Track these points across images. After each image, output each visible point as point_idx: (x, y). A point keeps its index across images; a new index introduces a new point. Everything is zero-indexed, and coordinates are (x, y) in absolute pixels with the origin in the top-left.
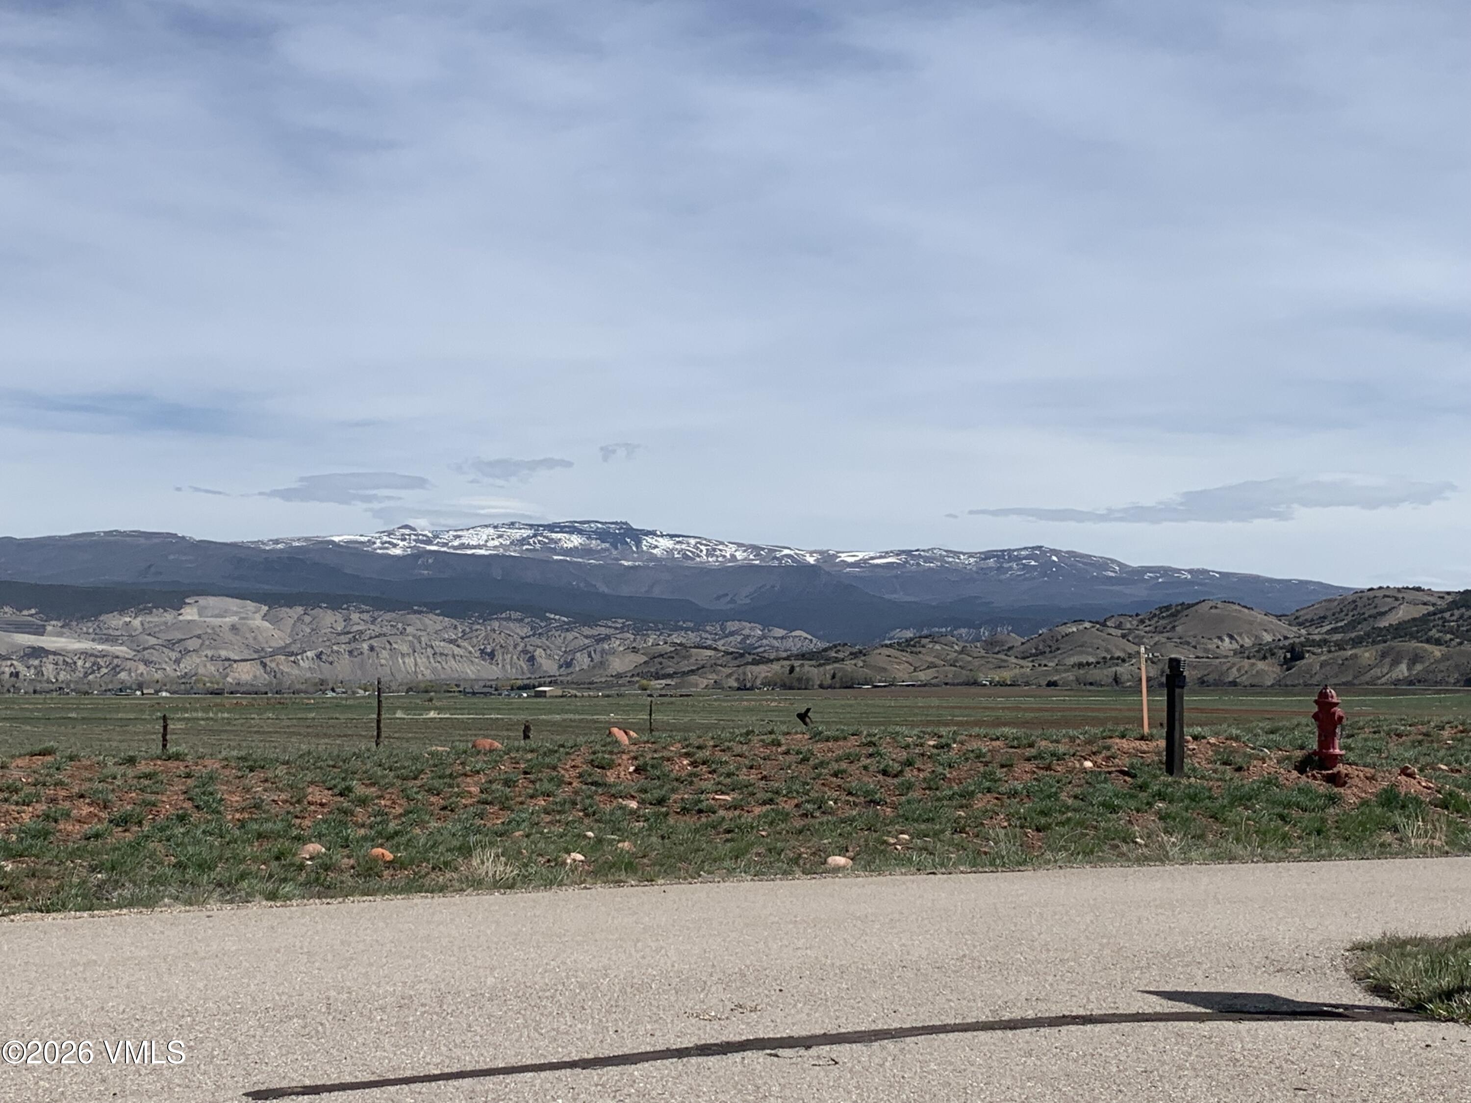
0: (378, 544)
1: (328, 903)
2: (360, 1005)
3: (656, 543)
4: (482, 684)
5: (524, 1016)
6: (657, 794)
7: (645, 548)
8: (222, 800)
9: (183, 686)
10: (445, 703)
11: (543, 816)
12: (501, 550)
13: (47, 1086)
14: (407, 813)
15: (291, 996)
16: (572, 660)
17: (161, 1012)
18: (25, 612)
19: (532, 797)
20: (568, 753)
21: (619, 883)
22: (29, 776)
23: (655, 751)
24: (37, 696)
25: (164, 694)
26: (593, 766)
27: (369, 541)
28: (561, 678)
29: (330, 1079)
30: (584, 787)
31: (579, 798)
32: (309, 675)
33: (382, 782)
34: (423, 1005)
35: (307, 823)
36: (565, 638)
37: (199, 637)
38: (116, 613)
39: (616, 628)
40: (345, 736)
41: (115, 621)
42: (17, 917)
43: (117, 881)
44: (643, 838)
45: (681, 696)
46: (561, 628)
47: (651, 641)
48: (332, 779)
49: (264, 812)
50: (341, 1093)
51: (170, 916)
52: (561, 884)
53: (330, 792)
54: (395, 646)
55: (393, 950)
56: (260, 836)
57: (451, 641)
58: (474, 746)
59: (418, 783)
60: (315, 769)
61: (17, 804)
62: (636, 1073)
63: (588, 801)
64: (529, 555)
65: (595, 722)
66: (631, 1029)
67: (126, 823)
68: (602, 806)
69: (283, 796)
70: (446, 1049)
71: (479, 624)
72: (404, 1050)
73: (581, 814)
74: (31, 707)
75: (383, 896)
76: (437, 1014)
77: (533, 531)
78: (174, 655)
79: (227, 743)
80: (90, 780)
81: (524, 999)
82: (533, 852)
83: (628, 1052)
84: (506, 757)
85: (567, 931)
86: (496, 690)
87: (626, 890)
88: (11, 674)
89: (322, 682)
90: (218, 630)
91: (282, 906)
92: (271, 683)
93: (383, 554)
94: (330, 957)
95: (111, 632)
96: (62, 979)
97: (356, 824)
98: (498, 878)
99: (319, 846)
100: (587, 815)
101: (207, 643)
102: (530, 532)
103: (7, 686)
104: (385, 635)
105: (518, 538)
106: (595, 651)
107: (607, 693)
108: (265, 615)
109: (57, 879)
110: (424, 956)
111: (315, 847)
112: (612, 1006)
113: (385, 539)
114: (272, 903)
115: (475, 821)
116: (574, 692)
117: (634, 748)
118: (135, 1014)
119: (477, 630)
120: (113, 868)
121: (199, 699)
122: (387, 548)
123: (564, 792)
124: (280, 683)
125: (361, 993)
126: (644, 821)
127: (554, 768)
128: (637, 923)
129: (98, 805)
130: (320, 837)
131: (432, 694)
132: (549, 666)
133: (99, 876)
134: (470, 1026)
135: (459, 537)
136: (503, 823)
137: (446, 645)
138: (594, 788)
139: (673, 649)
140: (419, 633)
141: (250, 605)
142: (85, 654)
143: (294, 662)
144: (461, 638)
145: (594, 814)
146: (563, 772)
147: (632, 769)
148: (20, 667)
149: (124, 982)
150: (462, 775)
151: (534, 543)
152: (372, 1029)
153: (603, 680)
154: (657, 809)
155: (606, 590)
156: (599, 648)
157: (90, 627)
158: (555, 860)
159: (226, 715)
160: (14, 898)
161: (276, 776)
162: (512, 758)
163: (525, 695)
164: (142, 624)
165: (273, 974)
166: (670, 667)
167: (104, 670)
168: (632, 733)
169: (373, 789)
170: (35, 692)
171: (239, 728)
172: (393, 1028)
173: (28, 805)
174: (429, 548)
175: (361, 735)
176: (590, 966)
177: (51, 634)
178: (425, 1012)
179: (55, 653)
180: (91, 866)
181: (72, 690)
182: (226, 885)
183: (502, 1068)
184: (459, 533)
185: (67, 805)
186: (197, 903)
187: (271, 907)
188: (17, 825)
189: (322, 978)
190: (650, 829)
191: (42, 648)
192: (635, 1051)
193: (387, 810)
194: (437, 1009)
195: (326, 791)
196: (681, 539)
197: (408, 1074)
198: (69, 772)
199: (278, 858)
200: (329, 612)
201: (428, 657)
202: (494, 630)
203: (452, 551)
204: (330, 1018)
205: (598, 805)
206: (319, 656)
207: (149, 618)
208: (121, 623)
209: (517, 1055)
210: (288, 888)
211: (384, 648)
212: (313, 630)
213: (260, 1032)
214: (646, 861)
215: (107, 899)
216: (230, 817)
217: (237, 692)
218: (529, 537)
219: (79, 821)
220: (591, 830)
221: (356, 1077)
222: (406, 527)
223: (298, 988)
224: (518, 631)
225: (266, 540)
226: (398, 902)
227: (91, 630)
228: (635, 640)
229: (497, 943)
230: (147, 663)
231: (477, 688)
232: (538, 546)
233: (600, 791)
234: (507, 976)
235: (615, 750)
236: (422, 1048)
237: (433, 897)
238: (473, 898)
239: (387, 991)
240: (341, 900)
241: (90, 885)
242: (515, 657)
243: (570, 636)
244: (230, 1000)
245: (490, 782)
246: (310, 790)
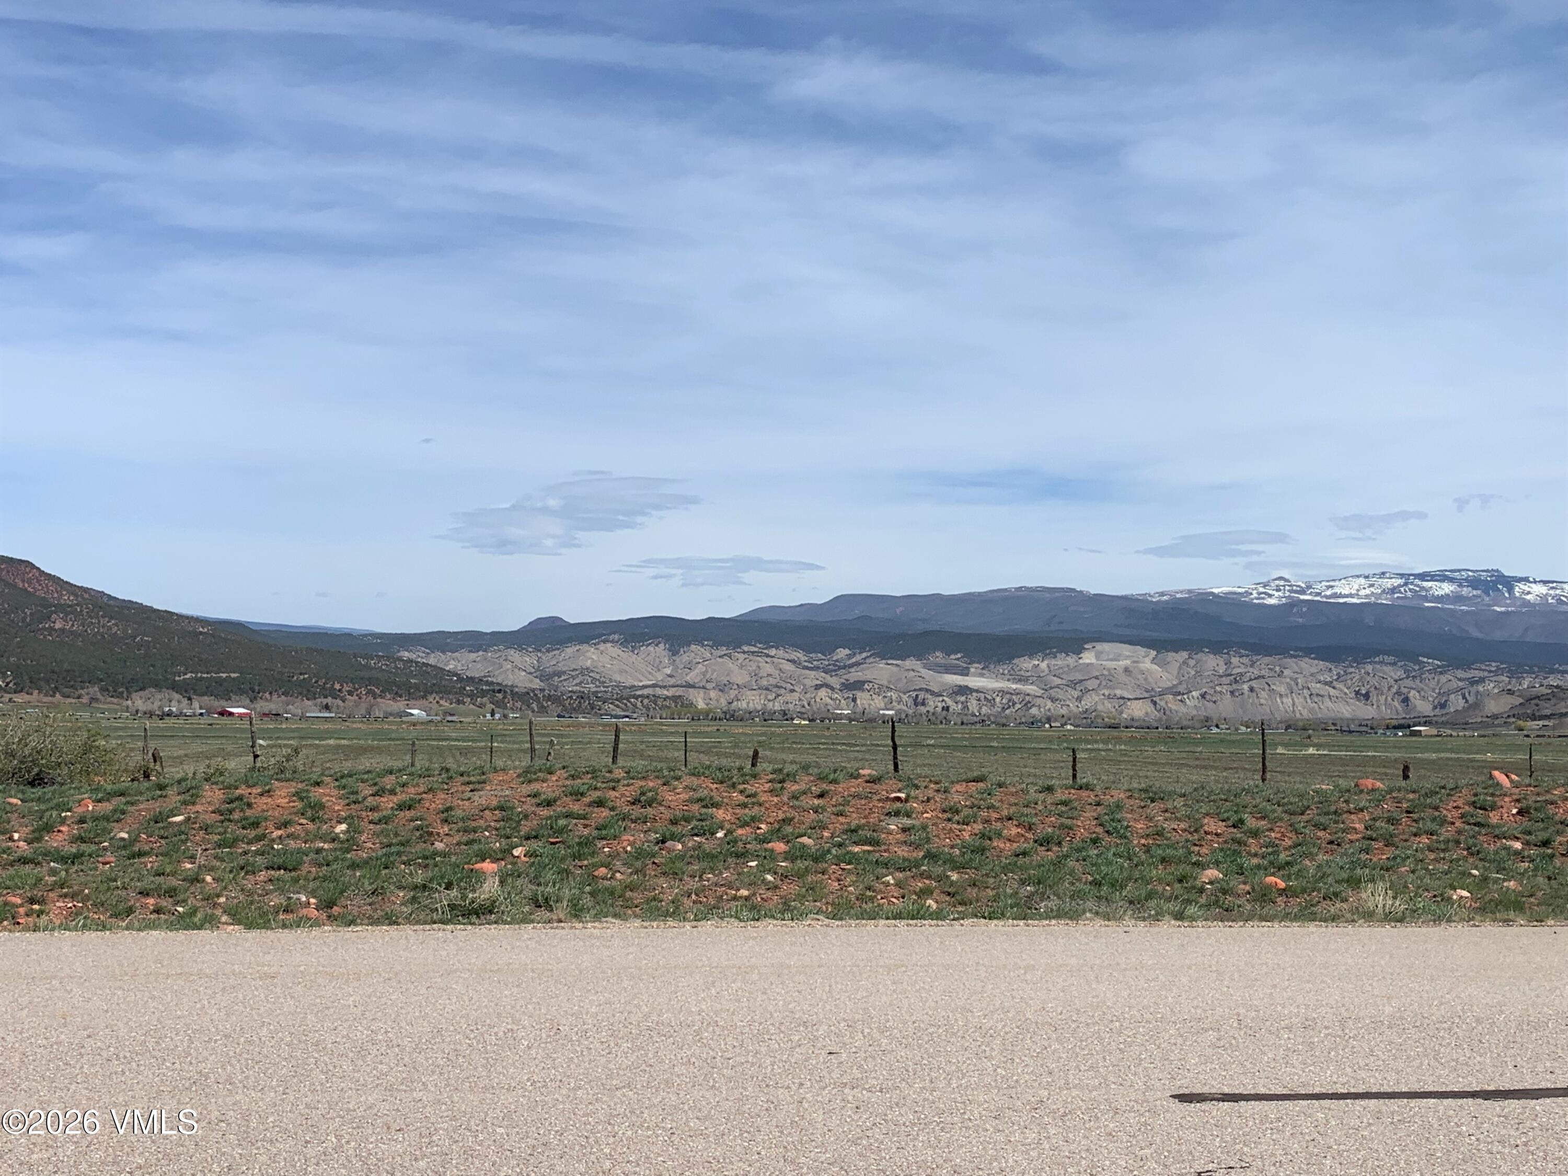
0: (1255, 595)
1: (1230, 926)
2: (1268, 1023)
3: (1529, 589)
4: (1357, 722)
5: (1423, 1045)
6: (1543, 836)
7: (1517, 594)
8: (1128, 827)
9: (1084, 721)
10: (1323, 740)
11: (1427, 852)
12: (1373, 599)
13: (1004, 1073)
14: (1296, 846)
15: (1205, 1011)
16: (1446, 701)
17: (1093, 1016)
18: (953, 657)
19: (1415, 835)
20: (1448, 795)
21: (1507, 922)
22: (966, 800)
23: (1538, 794)
24: (964, 727)
25: (1069, 727)
26: (1476, 807)
27: (1246, 592)
28: (1435, 719)
29: (1246, 1089)
30: (1467, 827)
31: (1462, 838)
32: (1195, 712)
33: (1272, 816)
34: (1327, 1028)
35: (1204, 850)
36: (1439, 681)
37: (1097, 678)
38: (1026, 658)
39: (1490, 672)
40: (1231, 768)
41: (1026, 664)
42: (965, 922)
43: (1043, 894)
44: (1528, 878)
45: (1560, 736)
46: (1434, 671)
47: (1526, 683)
48: (1225, 812)
49: (1167, 839)
50: (1257, 1103)
51: (1092, 929)
52: (1449, 921)
53: (1224, 823)
54: (1273, 687)
55: (1294, 974)
56: (1163, 860)
57: (1326, 683)
58: (1356, 785)
59: (1305, 818)
60: (1210, 802)
61: (958, 823)
62: (1538, 1108)
63: (1471, 841)
64: (1400, 602)
65: (1472, 760)
66: (1530, 1065)
67: (1048, 843)
68: (1485, 845)
69: (1182, 826)
70: (1350, 1070)
71: (1352, 667)
72: (1312, 1068)
73: (1465, 853)
74: (960, 736)
75: (1280, 922)
76: (1339, 1036)
77: (1403, 580)
78: (1076, 694)
79: (1125, 773)
80: (1016, 804)
81: (1422, 1029)
82: (1419, 887)
83: (1528, 1087)
84: (1388, 796)
85: (1460, 966)
86: (1372, 728)
87: (1515, 930)
88: (943, 708)
89: (1207, 719)
90: (1113, 672)
91: (1189, 926)
92: (1160, 720)
93: (1259, 604)
94: (1236, 976)
95: (1022, 673)
96: (1008, 979)
97: (1249, 853)
98: (1387, 911)
99: (1217, 872)
100: (1472, 854)
101: (1104, 683)
102: (1400, 581)
103: (940, 718)
104: (1263, 677)
105: (1389, 586)
106: (1469, 693)
107: (1483, 733)
108: (1154, 659)
109: (993, 889)
110: (1322, 982)
111: (1212, 873)
112: (1509, 1041)
113: (1262, 590)
114: (1180, 923)
115: (1362, 856)
116: (1449, 732)
117: (1517, 791)
118: (1071, 1016)
119: (1351, 673)
120: (1039, 883)
121: (1099, 732)
122: (1263, 598)
123: (1448, 831)
124: (1169, 719)
125: (1269, 1012)
126: (1530, 862)
127: (1436, 808)
128: (1529, 963)
129: (1024, 826)
130: (1217, 864)
131: (1310, 732)
132: (1423, 707)
133: (1028, 888)
134: (1372, 1051)
135: (1332, 587)
136: (1388, 858)
137: (1322, 686)
138: (1477, 829)
139: (1550, 691)
140: (1296, 676)
141: (1141, 651)
142: (1003, 692)
143: (1181, 701)
144: (1336, 680)
145: (1478, 852)
146: (1445, 812)
147: (1515, 811)
148: (949, 702)
149: (1059, 987)
150: (1346, 812)
151: (1406, 591)
152: (1280, 1045)
153: (1479, 720)
154: (1542, 850)
155: (1480, 636)
156: (1473, 689)
157: (1004, 668)
158: (1441, 895)
159: (1123, 747)
160: (960, 904)
161: (1175, 807)
162: (1394, 798)
163: (1400, 734)
164: (1048, 667)
165: (1187, 988)
166: (1547, 708)
167: (1018, 706)
168: (1513, 777)
169: (1263, 823)
170: (962, 723)
171: (1135, 759)
172: (1300, 1047)
173: (967, 825)
174: (1302, 597)
175: (1245, 769)
176: (1484, 1002)
177: (974, 675)
178: (1328, 1034)
179: (977, 691)
180: (1021, 880)
181: (993, 723)
182: (1136, 902)
183: (1405, 1093)
184: (1332, 583)
185: (999, 825)
186: (1115, 919)
187: (1179, 926)
188: (959, 842)
189: (1231, 995)
190: (1536, 869)
191: (967, 686)
192: (1536, 1087)
193: (1277, 842)
194: (1340, 1033)
195: (1220, 823)
196: (1554, 585)
197: (1317, 1090)
198: (999, 798)
199: (1180, 881)
200: (1212, 656)
201: (1305, 698)
202: (1369, 674)
203: (1325, 600)
204: (1242, 1033)
205: (1482, 845)
206: (1203, 696)
207: (1053, 662)
208: (1031, 665)
209: (1419, 1081)
210: (1191, 910)
211: (1263, 689)
212: (1197, 672)
213: (1180, 1041)
214: (1532, 900)
215: (1036, 909)
216: (1135, 842)
217: (1132, 727)
218: (1400, 586)
219: (1010, 840)
220: (1476, 868)
221: (1270, 1089)
222: (1281, 578)
223: (1210, 1002)
224: (1392, 674)
225: (1152, 593)
226: (1295, 929)
227: (1006, 672)
228: (1509, 683)
229: (1392, 974)
230: (1053, 700)
231: (1353, 727)
232: (1409, 594)
233: (1483, 832)
234: (1404, 1006)
235: (1498, 793)
236: (1329, 1068)
237: (1327, 927)
238: (1364, 929)
239: (1291, 1012)
240: (1241, 923)
241: (1021, 895)
242: (1389, 699)
243: (1443, 679)
244: (1152, 1010)
245: (1374, 819)
246: (1206, 821)
